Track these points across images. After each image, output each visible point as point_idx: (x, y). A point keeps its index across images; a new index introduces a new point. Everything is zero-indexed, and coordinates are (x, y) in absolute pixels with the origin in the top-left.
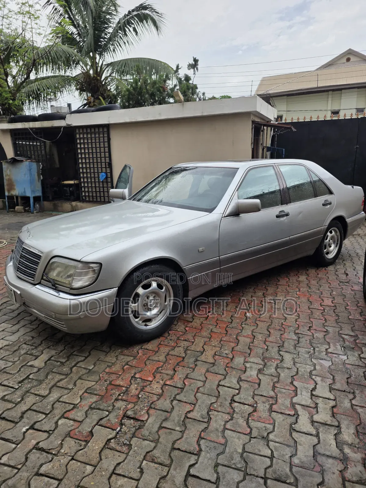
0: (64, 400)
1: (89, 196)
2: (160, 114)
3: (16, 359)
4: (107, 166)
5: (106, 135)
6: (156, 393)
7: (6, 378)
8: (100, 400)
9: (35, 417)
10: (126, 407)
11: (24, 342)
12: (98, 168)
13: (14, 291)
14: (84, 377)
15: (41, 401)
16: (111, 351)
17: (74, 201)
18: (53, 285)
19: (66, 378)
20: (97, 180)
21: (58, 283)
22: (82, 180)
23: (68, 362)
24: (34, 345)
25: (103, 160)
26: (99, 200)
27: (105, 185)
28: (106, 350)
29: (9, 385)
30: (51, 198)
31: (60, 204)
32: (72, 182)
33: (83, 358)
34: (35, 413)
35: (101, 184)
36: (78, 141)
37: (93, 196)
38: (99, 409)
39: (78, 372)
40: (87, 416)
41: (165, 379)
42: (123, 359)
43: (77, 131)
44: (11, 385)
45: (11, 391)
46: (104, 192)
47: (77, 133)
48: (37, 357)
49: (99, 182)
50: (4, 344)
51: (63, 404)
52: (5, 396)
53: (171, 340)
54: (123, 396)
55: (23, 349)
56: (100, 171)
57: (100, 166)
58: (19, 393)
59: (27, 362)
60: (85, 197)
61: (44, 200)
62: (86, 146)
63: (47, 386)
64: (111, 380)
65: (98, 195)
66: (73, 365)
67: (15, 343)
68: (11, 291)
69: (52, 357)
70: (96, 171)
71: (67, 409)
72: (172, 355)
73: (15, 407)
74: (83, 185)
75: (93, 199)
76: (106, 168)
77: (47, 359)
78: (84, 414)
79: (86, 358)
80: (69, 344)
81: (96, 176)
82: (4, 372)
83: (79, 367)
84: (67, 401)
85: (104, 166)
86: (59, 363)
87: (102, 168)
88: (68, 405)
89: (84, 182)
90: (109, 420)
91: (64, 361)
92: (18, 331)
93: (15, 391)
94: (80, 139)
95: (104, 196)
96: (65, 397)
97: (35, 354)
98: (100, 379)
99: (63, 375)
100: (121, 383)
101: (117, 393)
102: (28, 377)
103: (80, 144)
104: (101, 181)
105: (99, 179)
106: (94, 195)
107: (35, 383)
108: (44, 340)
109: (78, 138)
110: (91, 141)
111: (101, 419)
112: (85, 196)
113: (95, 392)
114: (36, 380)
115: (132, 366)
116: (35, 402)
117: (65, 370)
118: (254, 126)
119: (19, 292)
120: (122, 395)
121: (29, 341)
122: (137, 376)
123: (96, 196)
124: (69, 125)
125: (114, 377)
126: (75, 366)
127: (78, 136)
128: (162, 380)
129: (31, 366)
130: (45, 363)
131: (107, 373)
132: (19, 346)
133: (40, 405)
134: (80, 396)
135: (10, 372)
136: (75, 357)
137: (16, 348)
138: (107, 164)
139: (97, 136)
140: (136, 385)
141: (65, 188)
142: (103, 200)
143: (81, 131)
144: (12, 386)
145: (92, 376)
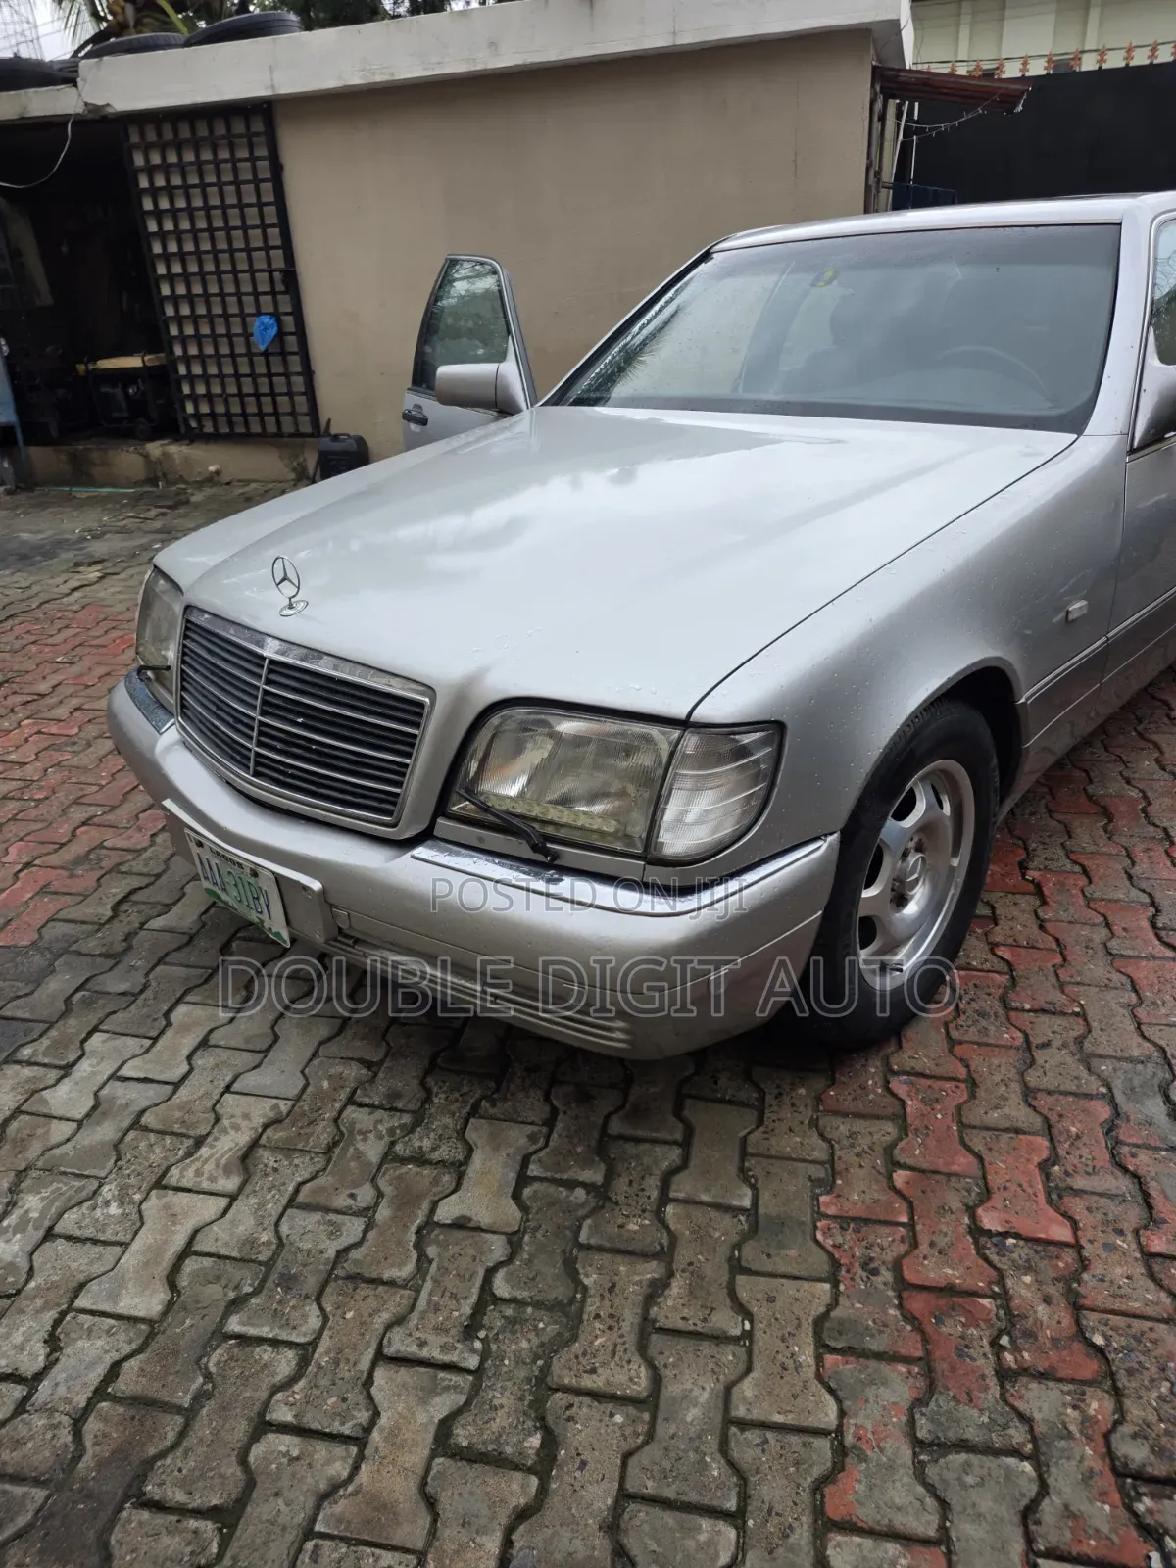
0: (756, 1414)
1: (213, 415)
2: (493, 45)
3: (365, 1195)
4: (280, 287)
5: (262, 151)
6: (1149, 1311)
7: (385, 1316)
8: (931, 1388)
9: (690, 1544)
10: (1087, 1421)
11: (343, 1095)
12: (239, 294)
13: (278, 878)
14: (750, 1254)
15: (650, 1436)
16: (769, 1099)
17: (152, 439)
18: (535, 848)
19: (671, 1275)
20: (240, 349)
21: (562, 834)
22: (178, 351)
23: (621, 1186)
24: (400, 1105)
25: (260, 262)
26: (256, 428)
27: (278, 368)
28: (742, 1095)
29: (425, 1353)
30: (54, 433)
31: (95, 455)
32: (134, 362)
33: (675, 1154)
34: (669, 1518)
35: (260, 361)
36: (144, 183)
37: (228, 414)
38: (964, 1446)
39: (700, 1235)
40: (944, 1505)
41: (1128, 1227)
42: (852, 1135)
43: (135, 138)
44: (437, 1355)
45: (456, 1388)
46: (273, 394)
47: (136, 146)
48: (458, 1170)
49: (250, 354)
50: (258, 1121)
51: (770, 1435)
52: (445, 1427)
53: (982, 1014)
54: (1017, 1350)
55: (364, 1133)
56: (250, 309)
57: (247, 288)
58: (505, 1399)
59: (426, 1206)
60: (199, 422)
61: (28, 442)
62: (181, 203)
63: (615, 1334)
64: (889, 1256)
65: (252, 408)
66: (655, 1194)
67: (304, 1105)
68: (255, 874)
69: (525, 1162)
70: (234, 309)
71: (817, 1472)
72: (1049, 1093)
73: (543, 1491)
74: (182, 370)
75: (231, 424)
76: (273, 293)
77: (512, 1176)
78: (920, 1489)
79: (686, 1144)
80: (554, 1081)
81: (237, 329)
82: (350, 1278)
83: (686, 1202)
84: (779, 1419)
85: (264, 287)
86: (580, 1194)
87: (256, 294)
88: (794, 1440)
89: (187, 360)
90: (1068, 1513)
91: (594, 1175)
92: (276, 1038)
93: (475, 1391)
94: (150, 170)
95: (276, 414)
96: (747, 1388)
97: (436, 1156)
98: (836, 1264)
99: (645, 1256)
100: (952, 1274)
101: (980, 1336)
102: (487, 1297)
103: (154, 192)
104: (262, 348)
105: (248, 344)
106: (236, 409)
107: (547, 1326)
108: (427, 1073)
109: (141, 170)
110: (201, 177)
111: (1028, 1514)
112: (197, 416)
113: (874, 1345)
114: (538, 1305)
115: (923, 1172)
116: (626, 1447)
117: (633, 1227)
118: (878, 89)
119: (316, 885)
120: (1005, 1340)
121: (361, 1083)
122: (990, 1221)
123: (244, 414)
124: (96, 108)
125: (888, 1243)
126: (665, 1199)
127: (139, 160)
128: (1121, 1232)
129: (461, 1224)
130: (516, 1196)
131: (843, 1221)
132: (336, 1120)
133: (666, 1464)
134: (819, 1377)
135: (386, 1276)
136: (631, 1149)
137: (323, 1133)
138: (277, 275)
139: (224, 154)
140: (1027, 1279)
141: (105, 389)
142: (272, 428)
143: (152, 136)
144: (447, 1358)
145: (781, 1246)
